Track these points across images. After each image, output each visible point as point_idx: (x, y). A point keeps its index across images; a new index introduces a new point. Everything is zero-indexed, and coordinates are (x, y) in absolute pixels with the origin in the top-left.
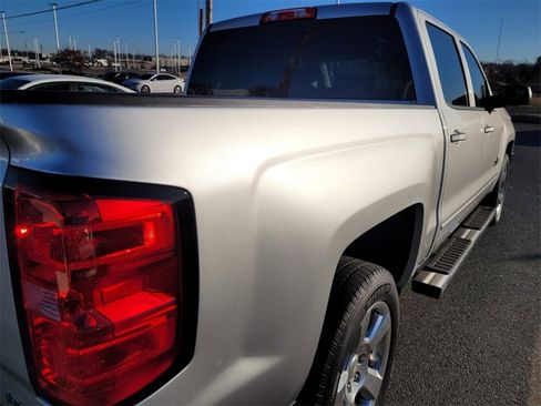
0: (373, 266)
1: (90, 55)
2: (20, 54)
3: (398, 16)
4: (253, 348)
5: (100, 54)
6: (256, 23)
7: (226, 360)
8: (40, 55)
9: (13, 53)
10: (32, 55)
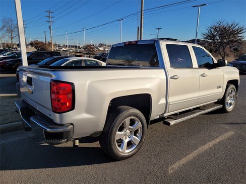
0: (129, 107)
1: (97, 46)
2: (72, 47)
3: (155, 44)
4: (88, 112)
5: (101, 45)
6: (123, 45)
7: (81, 113)
8: (79, 47)
9: (69, 46)
10: (76, 47)
